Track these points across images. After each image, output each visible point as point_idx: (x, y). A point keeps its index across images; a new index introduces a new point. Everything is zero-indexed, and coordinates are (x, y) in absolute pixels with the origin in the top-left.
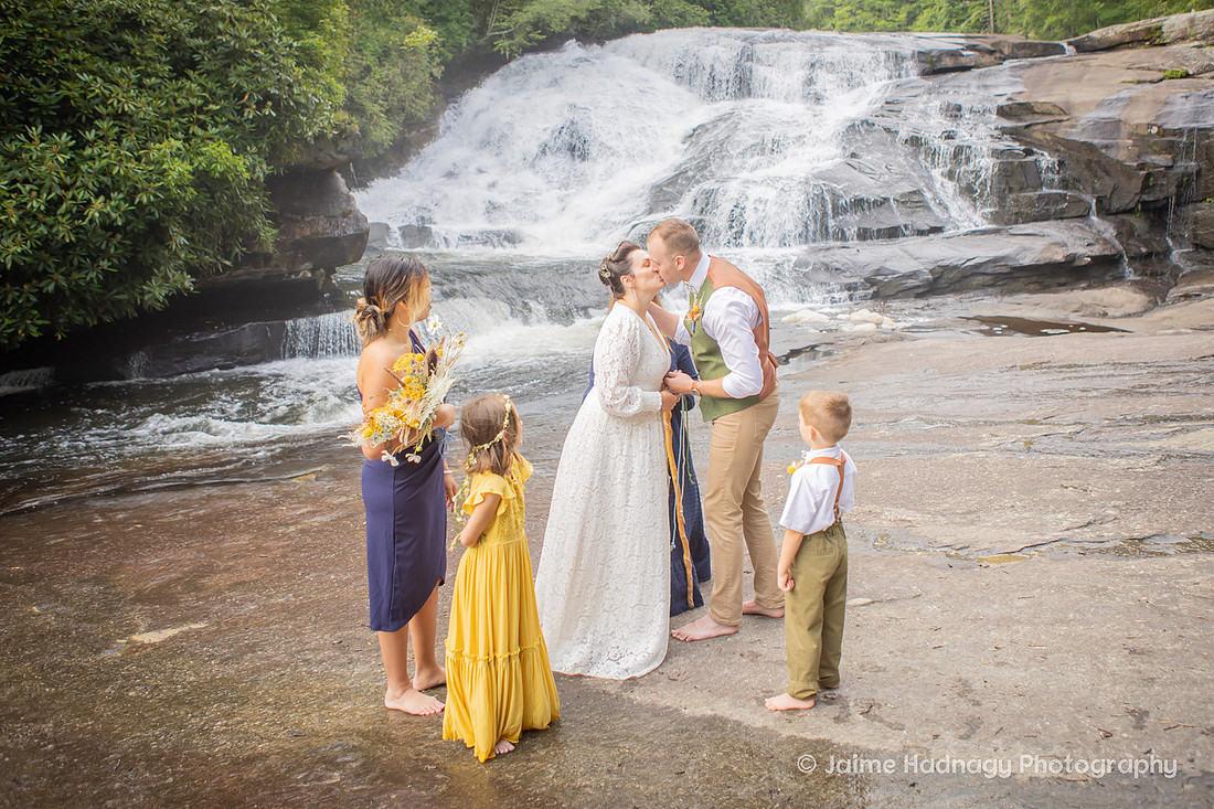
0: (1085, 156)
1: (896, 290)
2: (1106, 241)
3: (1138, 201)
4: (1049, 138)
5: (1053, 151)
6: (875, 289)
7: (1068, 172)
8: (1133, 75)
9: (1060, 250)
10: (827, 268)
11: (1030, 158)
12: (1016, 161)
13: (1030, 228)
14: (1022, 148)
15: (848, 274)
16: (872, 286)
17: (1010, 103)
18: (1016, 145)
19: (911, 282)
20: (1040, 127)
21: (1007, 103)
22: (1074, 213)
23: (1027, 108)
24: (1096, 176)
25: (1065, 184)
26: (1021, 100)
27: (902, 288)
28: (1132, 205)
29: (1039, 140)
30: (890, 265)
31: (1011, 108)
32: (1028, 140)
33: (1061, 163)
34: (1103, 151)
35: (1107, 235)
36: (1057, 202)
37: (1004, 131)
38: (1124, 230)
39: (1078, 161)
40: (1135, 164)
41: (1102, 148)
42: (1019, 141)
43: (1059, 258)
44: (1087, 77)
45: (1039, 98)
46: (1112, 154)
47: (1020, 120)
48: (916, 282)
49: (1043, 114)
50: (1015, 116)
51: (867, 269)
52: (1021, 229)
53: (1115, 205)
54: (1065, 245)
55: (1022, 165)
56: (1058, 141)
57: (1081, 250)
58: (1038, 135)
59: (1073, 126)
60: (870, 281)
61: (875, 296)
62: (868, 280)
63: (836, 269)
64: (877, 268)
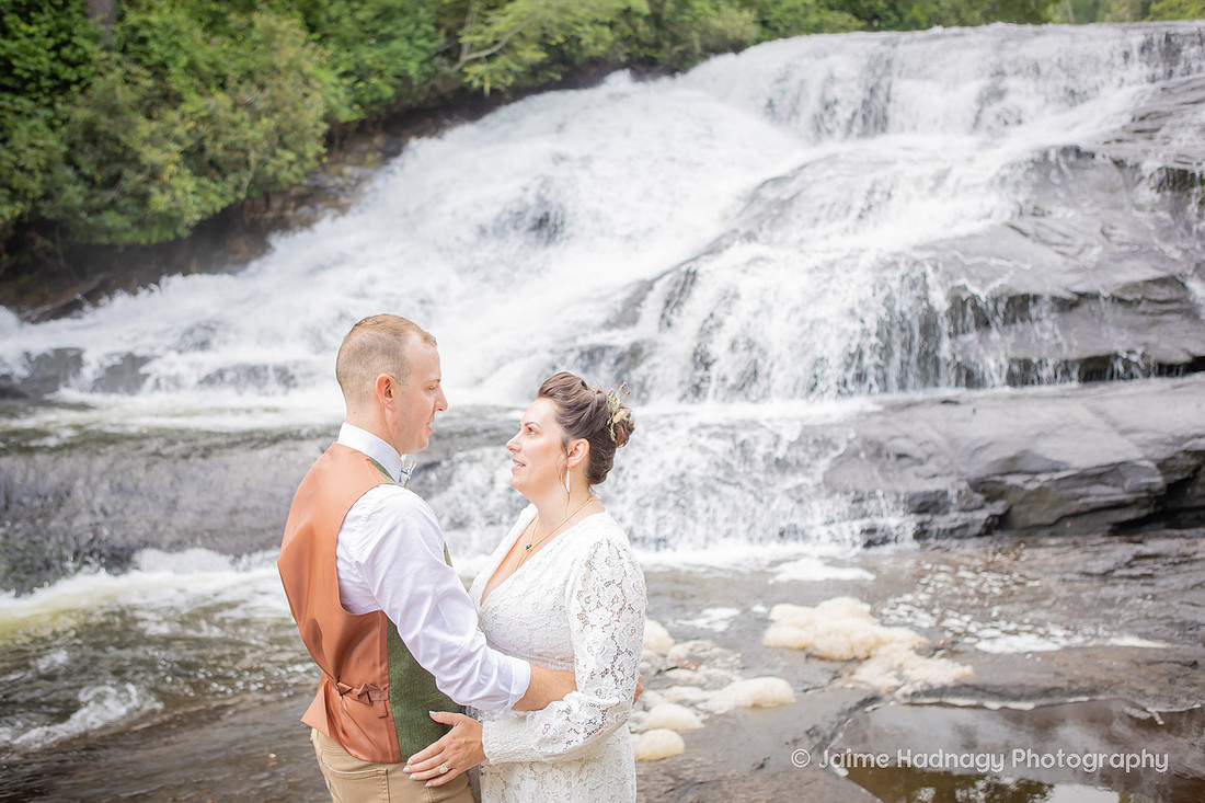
1: (1058, 512)
6: (998, 508)
10: (877, 451)
15: (931, 467)
16: (991, 499)
19: (1100, 494)
27: (1074, 506)
30: (1052, 449)
48: (1117, 494)
60: (987, 488)
61: (997, 526)
62: (979, 485)
63: (900, 456)
64: (1010, 453)
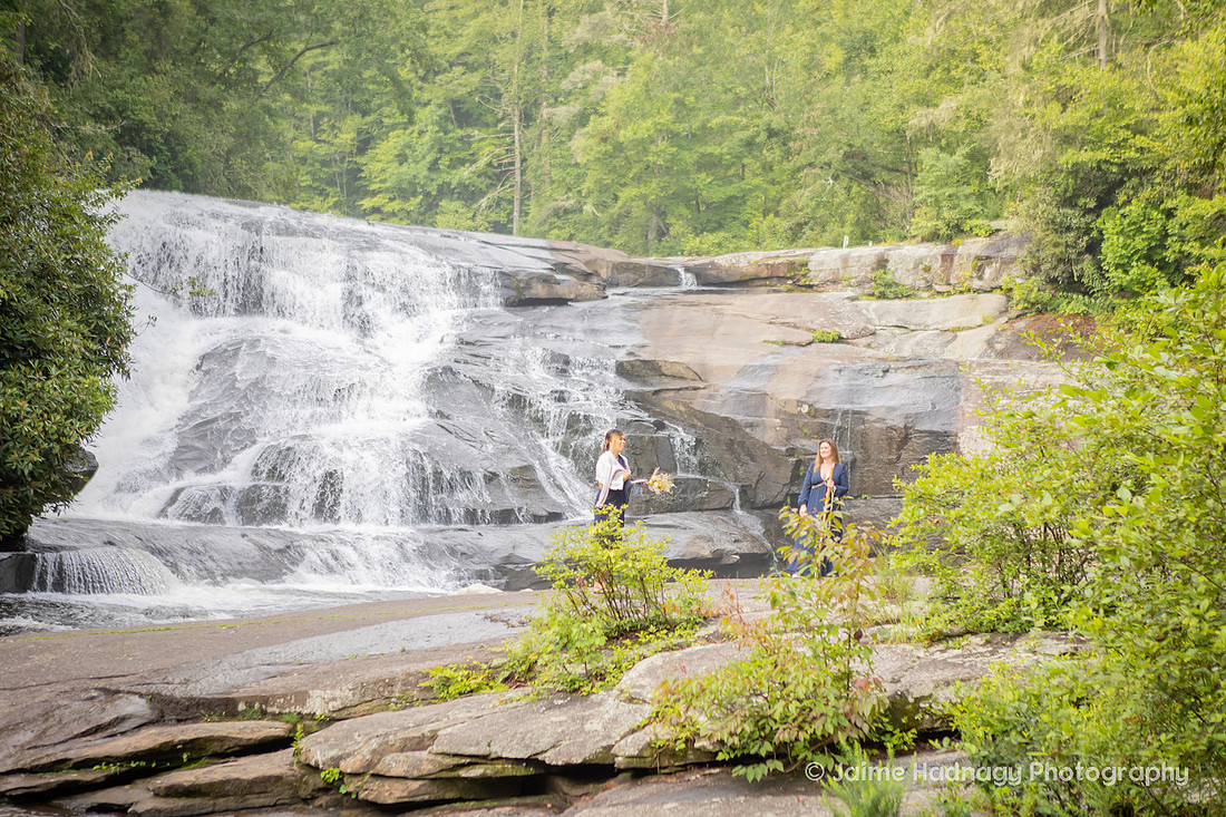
0: (726, 435)
2: (754, 539)
3: (787, 494)
4: (683, 409)
5: (690, 427)
7: (707, 454)
8: (776, 333)
9: (706, 545)
10: (453, 552)
11: (661, 434)
12: (647, 436)
13: (668, 519)
14: (652, 420)
15: (476, 559)
17: (632, 359)
18: (644, 415)
20: (672, 394)
21: (627, 359)
22: (715, 505)
23: (653, 368)
24: (739, 461)
25: (702, 467)
26: (645, 357)
28: (780, 498)
29: (671, 411)
31: (633, 366)
32: (658, 410)
33: (698, 441)
34: (748, 430)
35: (756, 533)
36: (695, 489)
37: (629, 396)
38: (772, 527)
39: (718, 441)
40: (784, 449)
41: (746, 427)
42: (646, 410)
43: (706, 553)
44: (721, 329)
45: (667, 356)
46: (757, 434)
47: (645, 383)
49: (674, 377)
50: (638, 376)
51: (495, 555)
52: (658, 520)
53: (761, 498)
54: (710, 540)
55: (653, 441)
56: (693, 413)
57: (729, 547)
58: (670, 405)
59: (711, 397)
60: (501, 570)
61: (508, 586)
62: (498, 568)
63: (463, 554)
64: (506, 555)
